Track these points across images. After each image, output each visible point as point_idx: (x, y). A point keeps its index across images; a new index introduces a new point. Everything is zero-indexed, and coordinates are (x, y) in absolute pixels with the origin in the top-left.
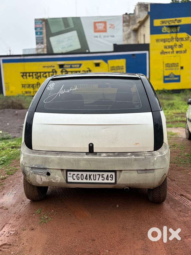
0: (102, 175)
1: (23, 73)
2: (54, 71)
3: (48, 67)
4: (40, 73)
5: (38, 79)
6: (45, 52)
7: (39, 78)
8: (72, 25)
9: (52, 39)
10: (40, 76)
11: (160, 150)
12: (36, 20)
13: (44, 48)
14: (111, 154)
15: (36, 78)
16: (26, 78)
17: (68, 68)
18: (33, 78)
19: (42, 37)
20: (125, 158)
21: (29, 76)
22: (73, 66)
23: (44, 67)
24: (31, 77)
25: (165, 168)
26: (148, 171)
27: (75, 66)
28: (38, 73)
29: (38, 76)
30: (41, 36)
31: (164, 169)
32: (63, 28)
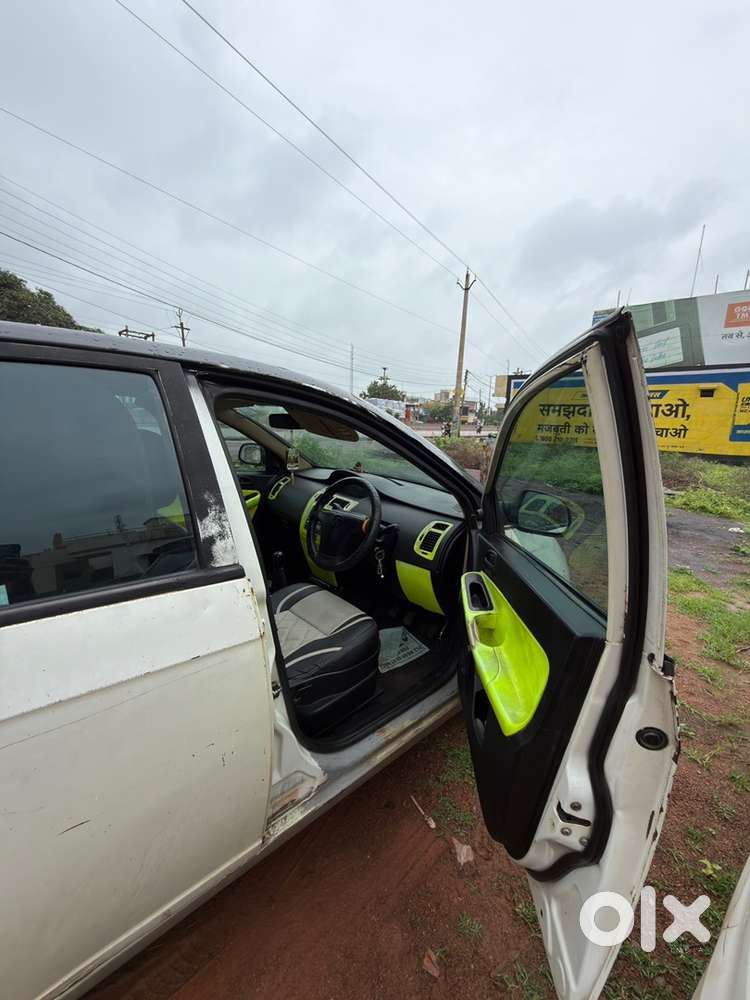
1: (543, 405)
4: (574, 406)
5: (569, 418)
7: (571, 415)
8: (672, 316)
10: (573, 412)
12: (596, 313)
15: (565, 415)
16: (548, 414)
18: (559, 414)
21: (554, 411)
23: (583, 395)
27: (652, 394)
28: (569, 406)
29: (570, 413)
32: (651, 325)
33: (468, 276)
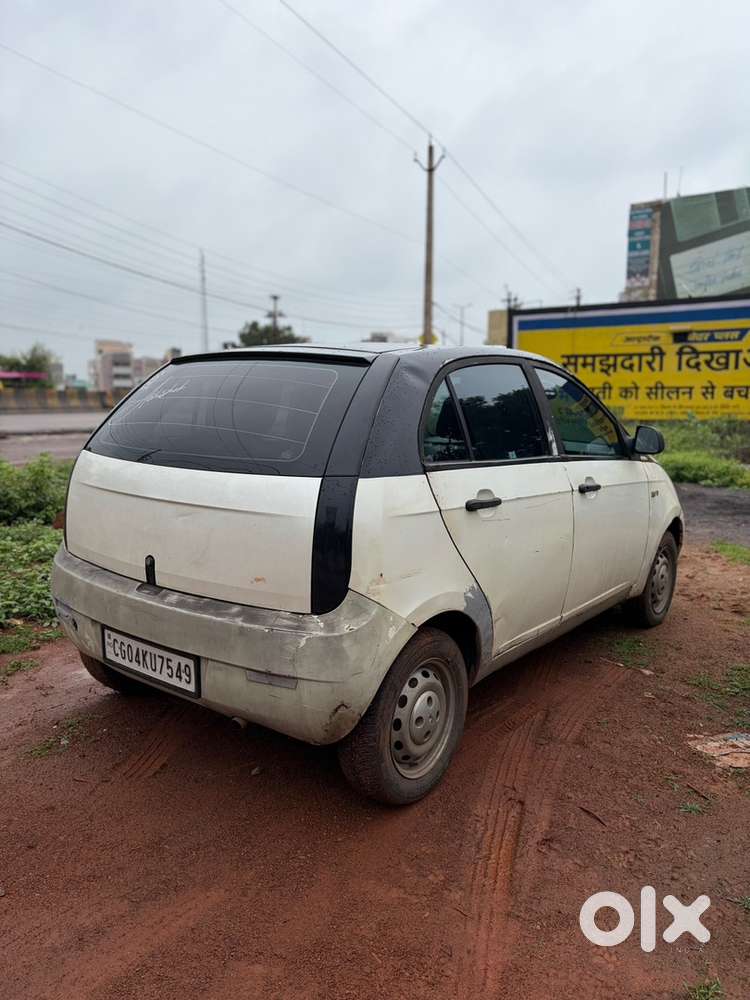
0: (168, 660)
1: (568, 357)
2: (656, 351)
3: (639, 339)
4: (616, 356)
5: (609, 375)
6: (652, 298)
7: (611, 371)
8: (746, 213)
9: (677, 261)
10: (615, 365)
11: (330, 615)
12: (634, 207)
13: (649, 287)
14: (191, 600)
15: (602, 370)
17: (703, 341)
18: (593, 370)
19: (648, 256)
20: (215, 622)
21: (584, 365)
22: (717, 336)
23: (628, 339)
24: (589, 368)
25: (338, 682)
26: (276, 681)
27: (727, 335)
28: (608, 356)
29: (609, 366)
30: (645, 252)
31: (336, 685)
32: (717, 225)
33: (431, 149)
